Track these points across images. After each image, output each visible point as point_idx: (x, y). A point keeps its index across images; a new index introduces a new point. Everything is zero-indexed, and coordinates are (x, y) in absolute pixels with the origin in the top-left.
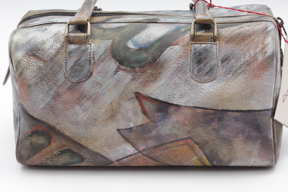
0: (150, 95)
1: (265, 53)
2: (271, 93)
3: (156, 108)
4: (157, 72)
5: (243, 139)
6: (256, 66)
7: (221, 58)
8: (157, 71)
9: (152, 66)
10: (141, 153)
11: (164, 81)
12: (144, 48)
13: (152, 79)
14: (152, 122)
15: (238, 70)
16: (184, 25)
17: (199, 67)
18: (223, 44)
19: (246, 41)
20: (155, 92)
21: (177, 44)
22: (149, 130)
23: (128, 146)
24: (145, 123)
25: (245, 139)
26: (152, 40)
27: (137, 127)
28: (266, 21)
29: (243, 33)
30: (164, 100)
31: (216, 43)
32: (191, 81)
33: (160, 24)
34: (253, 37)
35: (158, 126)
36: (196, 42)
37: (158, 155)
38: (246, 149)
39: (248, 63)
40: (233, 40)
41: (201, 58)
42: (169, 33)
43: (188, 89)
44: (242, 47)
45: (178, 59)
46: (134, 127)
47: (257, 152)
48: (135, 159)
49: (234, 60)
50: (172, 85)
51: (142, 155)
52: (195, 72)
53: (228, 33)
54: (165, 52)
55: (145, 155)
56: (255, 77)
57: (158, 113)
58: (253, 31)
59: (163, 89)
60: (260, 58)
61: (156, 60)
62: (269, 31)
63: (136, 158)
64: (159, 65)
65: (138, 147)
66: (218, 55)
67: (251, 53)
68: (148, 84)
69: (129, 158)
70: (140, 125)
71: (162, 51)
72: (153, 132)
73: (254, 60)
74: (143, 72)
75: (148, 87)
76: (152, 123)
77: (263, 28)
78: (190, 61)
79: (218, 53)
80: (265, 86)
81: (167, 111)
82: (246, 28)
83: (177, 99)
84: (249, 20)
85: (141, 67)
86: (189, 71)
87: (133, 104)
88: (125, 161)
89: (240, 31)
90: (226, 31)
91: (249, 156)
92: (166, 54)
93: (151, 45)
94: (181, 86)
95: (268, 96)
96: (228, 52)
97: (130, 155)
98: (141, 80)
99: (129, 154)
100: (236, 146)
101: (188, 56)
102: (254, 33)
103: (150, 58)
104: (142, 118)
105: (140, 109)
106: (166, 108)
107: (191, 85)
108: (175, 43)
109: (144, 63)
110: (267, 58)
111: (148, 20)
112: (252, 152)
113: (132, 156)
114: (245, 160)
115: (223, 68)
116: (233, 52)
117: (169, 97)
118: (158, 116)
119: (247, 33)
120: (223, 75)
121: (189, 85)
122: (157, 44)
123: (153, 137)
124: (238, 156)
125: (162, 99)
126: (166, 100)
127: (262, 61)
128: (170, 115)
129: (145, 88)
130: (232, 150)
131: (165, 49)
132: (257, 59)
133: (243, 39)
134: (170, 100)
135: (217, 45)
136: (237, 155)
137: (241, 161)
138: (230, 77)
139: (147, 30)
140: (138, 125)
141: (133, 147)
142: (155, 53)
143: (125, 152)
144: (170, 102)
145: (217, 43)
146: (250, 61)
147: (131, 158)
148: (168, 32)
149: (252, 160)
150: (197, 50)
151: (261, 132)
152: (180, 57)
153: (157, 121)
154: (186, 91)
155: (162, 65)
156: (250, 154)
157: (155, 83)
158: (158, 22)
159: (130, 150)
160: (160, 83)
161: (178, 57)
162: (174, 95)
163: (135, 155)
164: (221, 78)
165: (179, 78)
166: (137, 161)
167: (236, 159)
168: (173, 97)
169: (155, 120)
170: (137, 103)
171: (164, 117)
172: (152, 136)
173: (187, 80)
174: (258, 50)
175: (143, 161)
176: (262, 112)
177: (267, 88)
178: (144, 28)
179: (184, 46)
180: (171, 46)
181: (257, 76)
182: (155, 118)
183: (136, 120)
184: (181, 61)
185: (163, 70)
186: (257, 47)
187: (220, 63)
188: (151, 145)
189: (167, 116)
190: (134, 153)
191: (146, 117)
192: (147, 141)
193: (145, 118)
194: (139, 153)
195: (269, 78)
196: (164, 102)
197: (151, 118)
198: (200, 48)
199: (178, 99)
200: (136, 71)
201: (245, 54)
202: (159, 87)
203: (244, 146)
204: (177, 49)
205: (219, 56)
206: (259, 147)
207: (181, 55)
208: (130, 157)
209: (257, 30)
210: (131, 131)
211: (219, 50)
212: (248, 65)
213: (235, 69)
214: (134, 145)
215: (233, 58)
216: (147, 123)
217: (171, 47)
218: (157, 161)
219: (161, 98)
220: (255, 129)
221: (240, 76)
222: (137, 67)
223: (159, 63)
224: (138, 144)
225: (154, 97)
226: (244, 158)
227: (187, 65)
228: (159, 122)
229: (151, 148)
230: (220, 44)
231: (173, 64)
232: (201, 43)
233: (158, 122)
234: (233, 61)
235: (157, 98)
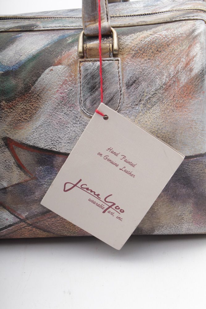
0: (24, 141)
1: (191, 70)
2: (203, 130)
3: (36, 160)
4: (32, 107)
5: (168, 198)
6: (178, 91)
7: (125, 81)
8: (33, 105)
9: (24, 97)
10: (24, 222)
11: (43, 119)
12: (12, 71)
13: (26, 118)
14: (32, 179)
15: (151, 99)
16: (73, 32)
17: (92, 96)
18: (128, 59)
19: (163, 53)
20: (32, 136)
21: (59, 63)
22: (30, 190)
23: (4, 213)
24: (23, 181)
25: (170, 199)
26: (23, 59)
27: (12, 186)
28: (194, 19)
29: (157, 41)
30: (46, 148)
31: (117, 59)
32: (83, 118)
33: (37, 33)
34: (173, 46)
35: (42, 184)
36: (87, 58)
37: (49, 224)
38: (174, 212)
39: (166, 87)
40: (144, 52)
41: (95, 83)
42: (49, 46)
43: (79, 130)
44: (158, 63)
45: (62, 85)
46: (8, 187)
47: (191, 216)
48: (16, 230)
49: (146, 83)
50: (56, 125)
51: (26, 225)
52: (88, 103)
53: (135, 42)
54: (42, 76)
55: (31, 225)
56: (177, 107)
57: (39, 167)
58: (173, 36)
59: (43, 131)
60: (184, 79)
61: (30, 89)
62: (196, 36)
63: (18, 229)
64: (35, 96)
65: (18, 214)
66: (121, 77)
67: (170, 71)
68: (21, 125)
69: (8, 229)
70: (16, 184)
71: (38, 75)
72: (37, 194)
73: (174, 82)
74: (12, 108)
75: (20, 129)
76: (33, 180)
77: (188, 32)
78: (79, 89)
79: (120, 74)
80: (192, 121)
81: (52, 163)
82: (163, 32)
83: (65, 144)
84: (169, 20)
85: (8, 101)
86: (78, 104)
87: (3, 154)
88: (4, 233)
89: (153, 38)
90: (132, 38)
91: (179, 222)
92: (43, 79)
93: (22, 66)
94: (69, 126)
95: (199, 136)
96: (136, 71)
97: (10, 226)
98: (10, 119)
99: (8, 223)
100: (157, 209)
101: (76, 80)
102: (176, 40)
103: (21, 86)
104: (17, 174)
105: (14, 161)
106: (50, 158)
107: (84, 123)
108: (56, 62)
109: (13, 94)
110: (193, 78)
111: (20, 27)
112: (183, 216)
113: (13, 227)
114: (174, 227)
115: (129, 96)
116: (143, 70)
117: (52, 142)
118: (40, 171)
119: (164, 40)
120: (130, 106)
121: (80, 123)
122: (31, 64)
123: (37, 200)
124: (163, 222)
125: (43, 147)
126: (49, 146)
127: (187, 83)
128: (57, 168)
129: (17, 131)
130: (152, 214)
131: (43, 72)
132: (178, 81)
133: (158, 51)
134: (55, 147)
135: (120, 62)
136: (161, 221)
137: (168, 228)
138: (140, 109)
139: (17, 43)
140: (14, 183)
141: (12, 214)
142: (27, 78)
143: (2, 221)
144: (54, 150)
145: (119, 59)
146: (168, 84)
147: (12, 230)
148: (47, 45)
149: (184, 227)
150: (89, 71)
151: (193, 188)
152: (65, 82)
153: (39, 177)
154: (77, 132)
155: (38, 95)
156: (180, 219)
157: (31, 123)
158: (35, 29)
159: (9, 219)
160: (38, 123)
161: (62, 83)
162: (59, 140)
163: (17, 225)
164: (127, 112)
165: (65, 113)
166: (21, 232)
167: (160, 226)
168: (58, 142)
169: (37, 176)
170: (8, 153)
171: (49, 172)
172: (36, 198)
173: (77, 117)
174: (180, 66)
175: (29, 233)
176: (192, 159)
177: (196, 123)
178: (12, 41)
179: (69, 65)
180: (51, 66)
181: (180, 107)
182: (36, 173)
183: (9, 176)
184: (67, 88)
185: (40, 104)
186: (179, 61)
187: (124, 89)
188: (36, 211)
189: (53, 170)
190: (15, 222)
191: (24, 172)
192: (30, 206)
193: (22, 173)
194: (21, 222)
195: (198, 108)
196: (46, 150)
197: (30, 173)
198: (92, 68)
199: (67, 145)
200: (2, 107)
201: (161, 73)
202: (37, 128)
203: (170, 208)
204: (59, 70)
205: (123, 78)
206: (192, 209)
207: (66, 80)
208: (10, 228)
209: (180, 36)
210: (5, 193)
211: (123, 69)
212: (166, 90)
213: (148, 97)
214: (12, 212)
215: (144, 80)
216: (26, 181)
217: (51, 68)
218: (48, 232)
219: (42, 145)
220: (183, 184)
221: (154, 108)
222: (3, 100)
223: (34, 93)
224: (17, 210)
225: (31, 144)
226: (172, 225)
227: (76, 93)
228: (42, 178)
229: (37, 215)
230: (123, 59)
231: (55, 94)
232: (93, 59)
233: (40, 178)
234: (144, 84)
235: (36, 145)
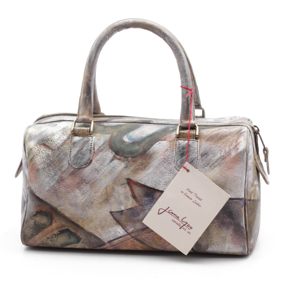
0: (139, 182)
1: (238, 149)
2: (242, 184)
3: (144, 193)
4: (146, 162)
5: (218, 224)
6: (230, 160)
7: (200, 153)
8: (147, 161)
9: (142, 156)
10: (130, 235)
11: (152, 170)
12: (137, 142)
13: (142, 168)
14: (140, 205)
15: (214, 164)
16: (173, 126)
17: (181, 159)
18: (203, 141)
19: (223, 140)
20: (144, 179)
21: (165, 140)
22: (137, 213)
23: (119, 228)
24: (134, 206)
25: (219, 225)
26: (144, 136)
27: (127, 210)
28: (242, 126)
29: (220, 133)
30: (151, 187)
31: (197, 140)
32: (175, 171)
33: (153, 124)
34: (229, 137)
35: (145, 210)
36: (181, 138)
37: (145, 237)
38: (221, 234)
39: (223, 158)
40: (212, 139)
41: (184, 152)
42: (159, 131)
43: (172, 178)
44: (220, 145)
45: (165, 152)
46: (124, 210)
47: (231, 238)
48: (124, 241)
49: (212, 155)
50: (159, 174)
51: (130, 237)
52: (179, 163)
53: (208, 133)
54: (154, 146)
55: (133, 237)
56: (228, 168)
57: (145, 198)
58: (229, 132)
59: (151, 176)
60: (233, 154)
61: (146, 152)
62: (242, 133)
63: (125, 240)
64: (149, 156)
65: (127, 229)
66: (198, 150)
67: (226, 149)
68: (138, 172)
69: (119, 239)
70: (130, 209)
71: (152, 145)
72: (141, 216)
73: (228, 155)
74: (134, 162)
75: (138, 174)
76: (140, 207)
77: (238, 130)
78: (174, 154)
79: (198, 148)
80: (236, 177)
81: (153, 196)
82: (224, 130)
83: (162, 185)
84: (228, 125)
85: (133, 157)
86: (173, 162)
87: (125, 189)
88: (116, 242)
89: (218, 132)
90: (207, 131)
91: (224, 242)
92: (155, 147)
93: (143, 140)
94: (166, 174)
95: (239, 186)
96: (207, 148)
97: (121, 237)
98: (132, 168)
99: (120, 235)
100: (212, 231)
101: (173, 150)
102: (230, 134)
103: (141, 150)
104: (131, 202)
105: (131, 193)
106: (153, 193)
107: (175, 174)
108: (163, 139)
109: (136, 154)
110: (238, 153)
111: (143, 121)
112: (226, 238)
113: (122, 238)
114: (220, 245)
115: (202, 161)
116: (211, 148)
117: (155, 184)
118: (145, 201)
119: (224, 133)
120: (202, 167)
121: (173, 174)
122: (148, 139)
123: (140, 220)
124: (214, 241)
125: (149, 186)
126: (153, 186)
127: (235, 156)
128: (156, 199)
129: (135, 175)
130: (208, 235)
131: (155, 144)
132: (230, 154)
133: (220, 139)
134: (156, 186)
135: (199, 142)
136: (213, 240)
137: (217, 246)
138: (208, 169)
139: (141, 128)
140: (128, 208)
141: (123, 228)
142: (145, 146)
143: (116, 233)
144: (156, 188)
145: (199, 141)
146: (225, 156)
147: (121, 240)
148: (159, 130)
149: (226, 245)
150: (181, 145)
151: (234, 219)
152: (167, 150)
153: (144, 204)
154: (170, 179)
155: (151, 156)
156: (224, 239)
157: (144, 171)
158: (152, 123)
159: (121, 232)
160: (149, 172)
161: (165, 151)
162: (159, 182)
163: (125, 237)
164: (200, 170)
165: (165, 167)
166: (126, 243)
167: (212, 244)
168: (158, 183)
169: (143, 204)
170: (128, 188)
171: (150, 201)
172: (140, 219)
173: (171, 170)
174: (232, 147)
175: (131, 243)
176: (234, 201)
177: (238, 178)
178: (138, 127)
179: (170, 141)
180: (160, 141)
181: (230, 168)
182: (143, 202)
183: (126, 203)
184: (168, 153)
185: (151, 161)
186: (231, 144)
187: (199, 157)
188: (138, 227)
189: (153, 201)
190: (124, 235)
191: (135, 201)
192: (136, 223)
193: (134, 202)
194: (128, 235)
195: (240, 170)
196: (151, 188)
197: (139, 202)
198: (183, 143)
199: (163, 186)
200: (129, 161)
201: (221, 150)
202: (148, 174)
203: (219, 231)
204: (164, 143)
205: (199, 151)
206: (232, 233)
207: (167, 149)
208: (120, 239)
209: (233, 132)
210: (121, 214)
211: (200, 146)
212: (223, 159)
213: (212, 163)
214: (124, 227)
215: (212, 154)
216: (136, 207)
217: (160, 142)
218: (143, 243)
219: (149, 185)
220: (228, 216)
221: (216, 168)
222: (130, 157)
223: (149, 154)
224: (127, 226)
225: (143, 183)
226: (219, 243)
227: (172, 157)
228: (146, 206)
229: (139, 230)
230: (201, 141)
231: (160, 156)
232: (184, 139)
233: (145, 206)
234: (211, 156)
235: (145, 184)
